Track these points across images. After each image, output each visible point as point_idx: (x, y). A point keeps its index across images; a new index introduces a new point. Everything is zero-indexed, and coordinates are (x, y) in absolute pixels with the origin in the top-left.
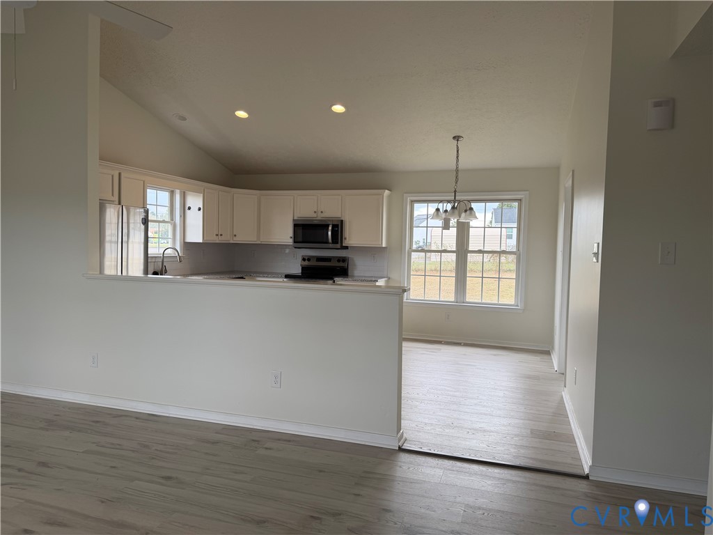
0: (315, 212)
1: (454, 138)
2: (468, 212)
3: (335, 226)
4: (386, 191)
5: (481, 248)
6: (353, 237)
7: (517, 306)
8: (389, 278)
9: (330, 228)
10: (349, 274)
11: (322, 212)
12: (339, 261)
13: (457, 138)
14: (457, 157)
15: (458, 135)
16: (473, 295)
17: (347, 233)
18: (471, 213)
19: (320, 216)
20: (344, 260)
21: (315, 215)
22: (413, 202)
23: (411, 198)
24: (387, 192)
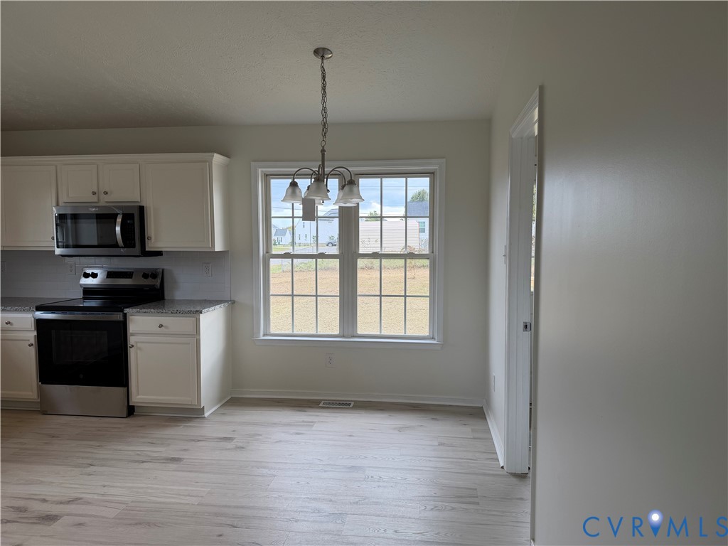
0: (94, 193)
1: (316, 52)
2: (346, 188)
3: (128, 218)
4: (216, 156)
5: (378, 250)
6: (162, 235)
7: (433, 338)
8: (234, 302)
9: (119, 220)
10: (166, 297)
11: (106, 193)
12: (145, 276)
13: (320, 52)
14: (324, 88)
15: (323, 47)
16: (367, 324)
17: (151, 229)
18: (351, 191)
19: (104, 200)
20: (153, 274)
21: (94, 199)
22: (267, 177)
23: (264, 170)
24: (217, 159)
